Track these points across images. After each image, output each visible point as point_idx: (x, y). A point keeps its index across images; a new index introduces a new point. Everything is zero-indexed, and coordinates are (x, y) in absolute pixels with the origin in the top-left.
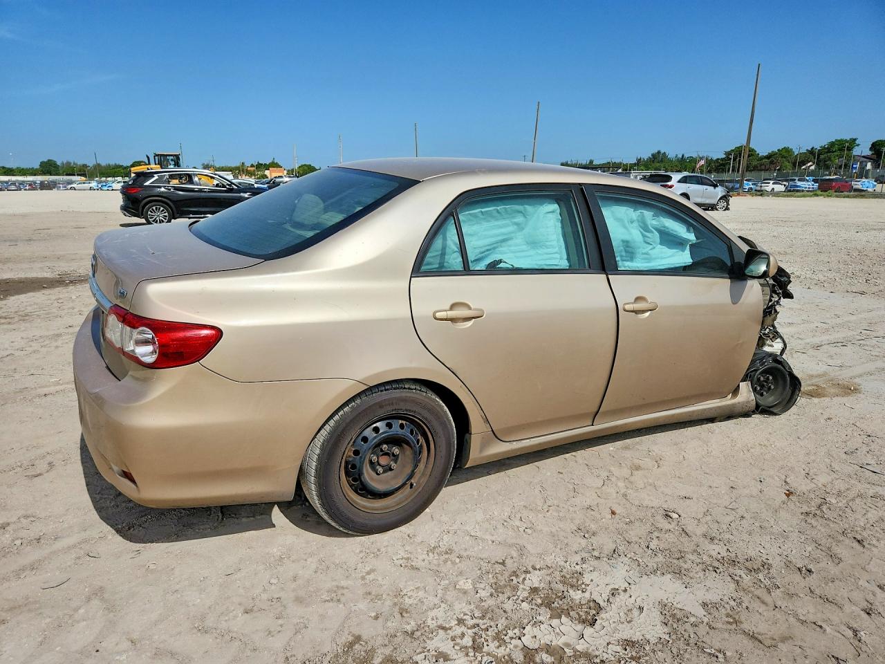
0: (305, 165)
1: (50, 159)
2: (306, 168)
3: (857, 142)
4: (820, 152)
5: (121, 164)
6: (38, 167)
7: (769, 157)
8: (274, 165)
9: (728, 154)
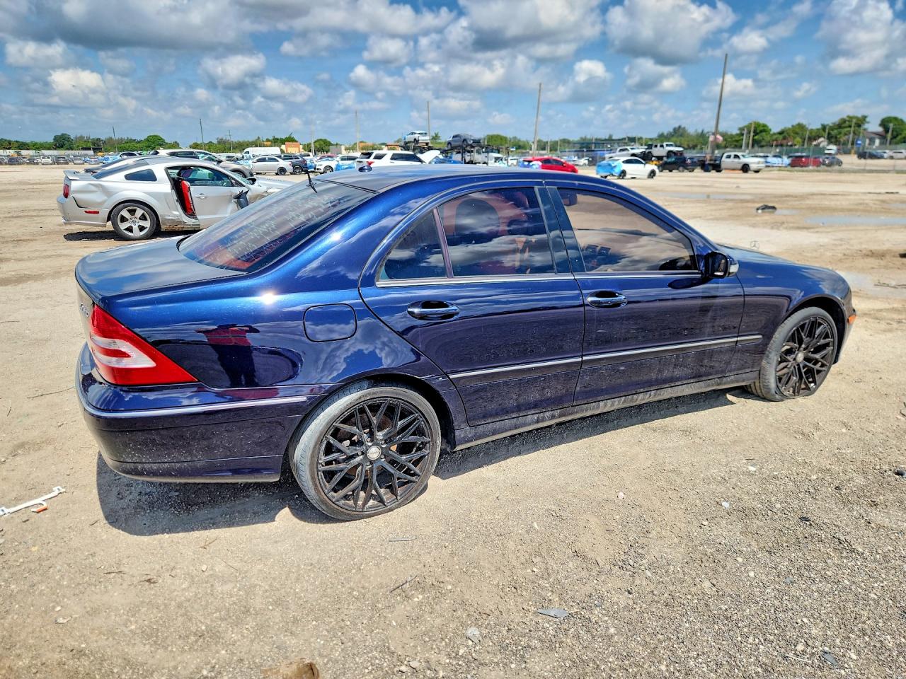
0: (321, 140)
1: (64, 133)
2: (322, 143)
3: (867, 120)
4: (832, 129)
5: (133, 138)
6: (52, 141)
7: (781, 133)
8: (291, 140)
9: (742, 129)
